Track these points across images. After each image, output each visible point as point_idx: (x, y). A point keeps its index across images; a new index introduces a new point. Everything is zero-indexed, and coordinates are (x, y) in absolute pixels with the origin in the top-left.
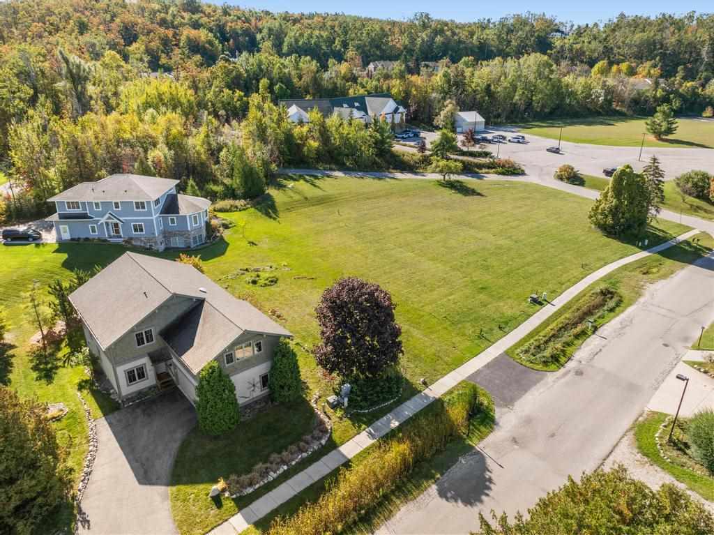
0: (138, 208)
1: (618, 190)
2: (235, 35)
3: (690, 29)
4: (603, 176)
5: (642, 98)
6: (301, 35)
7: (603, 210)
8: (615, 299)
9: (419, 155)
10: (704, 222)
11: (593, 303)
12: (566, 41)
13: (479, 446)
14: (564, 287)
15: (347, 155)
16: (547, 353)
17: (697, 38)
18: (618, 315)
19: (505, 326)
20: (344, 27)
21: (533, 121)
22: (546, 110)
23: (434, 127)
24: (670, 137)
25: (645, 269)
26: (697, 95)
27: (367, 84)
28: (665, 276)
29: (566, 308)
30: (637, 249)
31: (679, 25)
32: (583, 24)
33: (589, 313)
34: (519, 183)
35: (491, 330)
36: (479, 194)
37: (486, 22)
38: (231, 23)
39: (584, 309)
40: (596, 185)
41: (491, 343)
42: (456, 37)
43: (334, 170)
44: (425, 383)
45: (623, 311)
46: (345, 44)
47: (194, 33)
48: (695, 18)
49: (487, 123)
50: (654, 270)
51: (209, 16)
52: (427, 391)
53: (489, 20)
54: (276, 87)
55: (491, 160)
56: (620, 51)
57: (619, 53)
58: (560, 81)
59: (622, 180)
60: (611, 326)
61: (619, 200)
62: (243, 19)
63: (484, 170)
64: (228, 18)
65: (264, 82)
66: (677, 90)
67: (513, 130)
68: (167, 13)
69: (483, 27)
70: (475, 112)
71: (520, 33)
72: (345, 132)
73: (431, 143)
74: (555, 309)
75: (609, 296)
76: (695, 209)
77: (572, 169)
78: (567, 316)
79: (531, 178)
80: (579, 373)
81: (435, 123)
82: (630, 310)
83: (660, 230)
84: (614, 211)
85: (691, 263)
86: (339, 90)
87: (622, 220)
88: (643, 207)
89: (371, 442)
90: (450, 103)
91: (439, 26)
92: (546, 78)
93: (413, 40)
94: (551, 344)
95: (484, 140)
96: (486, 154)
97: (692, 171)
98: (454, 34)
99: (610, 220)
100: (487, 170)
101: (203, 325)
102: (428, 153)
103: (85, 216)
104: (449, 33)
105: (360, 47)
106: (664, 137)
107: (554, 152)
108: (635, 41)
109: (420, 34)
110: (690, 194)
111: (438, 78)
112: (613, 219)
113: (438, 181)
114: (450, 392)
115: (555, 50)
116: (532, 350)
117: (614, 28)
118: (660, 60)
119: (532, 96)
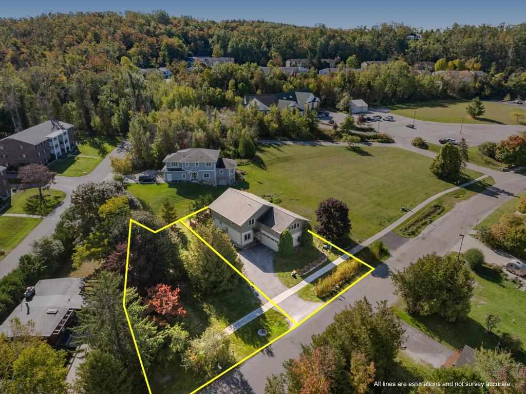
0: (207, 165)
1: (444, 156)
2: (195, 39)
3: (501, 36)
4: (439, 144)
5: (466, 88)
6: (240, 40)
7: (437, 165)
8: (441, 209)
9: (333, 131)
10: (492, 171)
11: (430, 211)
12: (418, 43)
13: (385, 262)
14: (417, 204)
15: (293, 131)
16: (410, 231)
17: (505, 42)
18: (442, 216)
19: (391, 220)
20: (268, 34)
21: (397, 104)
22: (406, 97)
23: (336, 109)
24: (480, 117)
25: (457, 195)
26: (502, 86)
27: (293, 81)
28: (465, 199)
29: (417, 213)
30: (454, 186)
31: (494, 32)
32: (429, 30)
33: (428, 215)
34: (391, 148)
35: (385, 222)
36: (370, 155)
37: (363, 28)
38: (192, 31)
39: (426, 213)
40: (435, 149)
41: (385, 227)
42: (343, 41)
43: (287, 140)
44: (360, 241)
45: (444, 214)
46: (269, 46)
47: (171, 40)
48: (505, 27)
49: (369, 106)
50: (461, 196)
51: (176, 26)
52: (361, 244)
53: (365, 28)
54: (240, 85)
55: (375, 133)
56: (454, 50)
57: (453, 52)
58: (413, 78)
59: (446, 150)
60: (438, 220)
61: (445, 160)
62: (199, 27)
63: (371, 140)
64: (188, 27)
65: (232, 82)
66: (489, 82)
67: (385, 111)
68: (150, 26)
69: (362, 32)
70: (361, 100)
71: (386, 37)
72: (292, 118)
73: (341, 124)
74: (413, 213)
75: (438, 208)
76: (488, 163)
77: (421, 140)
78: (419, 216)
79: (398, 145)
80: (423, 238)
81: (337, 106)
82: (448, 214)
83: (467, 175)
84: (442, 166)
85: (479, 192)
86: (277, 85)
87: (446, 171)
88: (457, 163)
89: (343, 260)
90: (347, 95)
91: (332, 33)
92: (405, 76)
93: (314, 44)
94: (412, 227)
95: (369, 119)
96: (371, 130)
97: (488, 142)
98: (342, 39)
99: (440, 171)
100: (372, 140)
101: (276, 216)
102: (339, 129)
103: (180, 170)
104: (338, 38)
105: (279, 49)
106: (477, 117)
107: (410, 127)
108: (464, 44)
109: (319, 39)
110: (486, 155)
111: (338, 78)
112: (442, 170)
113: (347, 147)
114: (371, 244)
115: (410, 49)
116: (403, 230)
117: (450, 33)
118: (481, 57)
119: (396, 88)
